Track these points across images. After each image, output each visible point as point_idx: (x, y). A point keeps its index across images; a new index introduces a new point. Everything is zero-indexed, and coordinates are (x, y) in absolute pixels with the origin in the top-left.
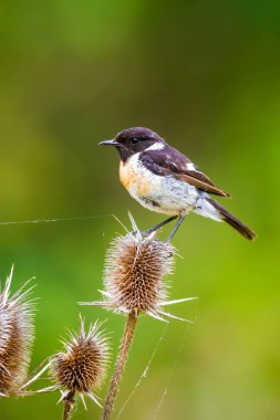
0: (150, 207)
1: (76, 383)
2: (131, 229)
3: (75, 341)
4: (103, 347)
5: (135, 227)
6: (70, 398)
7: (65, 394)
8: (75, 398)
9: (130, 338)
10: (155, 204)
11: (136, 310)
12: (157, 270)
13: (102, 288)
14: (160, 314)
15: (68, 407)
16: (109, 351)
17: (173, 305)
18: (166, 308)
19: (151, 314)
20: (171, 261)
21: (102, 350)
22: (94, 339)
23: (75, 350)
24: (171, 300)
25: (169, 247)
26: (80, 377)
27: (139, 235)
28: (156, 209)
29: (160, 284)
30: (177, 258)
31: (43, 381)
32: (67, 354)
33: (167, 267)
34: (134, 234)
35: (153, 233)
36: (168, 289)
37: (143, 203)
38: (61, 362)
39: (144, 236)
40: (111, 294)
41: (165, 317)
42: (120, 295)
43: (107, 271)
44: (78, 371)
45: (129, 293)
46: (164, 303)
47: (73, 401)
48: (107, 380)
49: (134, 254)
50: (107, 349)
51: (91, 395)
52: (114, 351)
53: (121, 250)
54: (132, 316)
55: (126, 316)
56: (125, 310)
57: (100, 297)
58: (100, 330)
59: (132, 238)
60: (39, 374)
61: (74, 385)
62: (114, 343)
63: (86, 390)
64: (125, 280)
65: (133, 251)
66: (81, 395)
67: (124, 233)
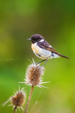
0: (38, 56)
1: (17, 104)
3: (17, 93)
5: (34, 62)
7: (14, 107)
8: (17, 108)
9: (32, 92)
11: (34, 85)
12: (40, 74)
13: (25, 78)
14: (40, 86)
16: (26, 95)
17: (44, 84)
18: (42, 84)
19: (38, 86)
20: (43, 72)
21: (24, 95)
22: (23, 92)
23: (17, 95)
24: (43, 82)
25: (43, 68)
26: (18, 102)
27: (35, 64)
28: (40, 57)
29: (40, 78)
30: (45, 71)
31: (9, 103)
32: (15, 96)
33: (42, 73)
35: (39, 64)
36: (42, 79)
38: (13, 98)
39: (36, 65)
40: (27, 80)
42: (30, 80)
43: (26, 74)
45: (32, 80)
46: (41, 83)
47: (16, 109)
48: (26, 103)
49: (34, 70)
51: (21, 107)
52: (28, 96)
53: (30, 68)
54: (33, 86)
55: (31, 86)
57: (24, 81)
58: (24, 90)
59: (33, 65)
60: (8, 101)
62: (28, 93)
63: (20, 106)
64: (31, 77)
65: (33, 69)
66: (18, 107)
67: (31, 64)
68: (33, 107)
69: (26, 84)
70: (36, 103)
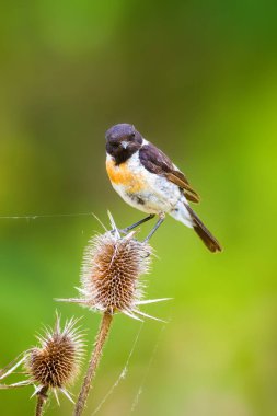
1: (50, 378)
2: (110, 228)
3: (50, 337)
4: (77, 344)
5: (114, 226)
6: (43, 393)
7: (38, 389)
8: (48, 393)
9: (105, 335)
10: (141, 201)
11: (112, 308)
12: (134, 270)
13: (79, 285)
14: (136, 313)
15: (41, 402)
16: (84, 348)
17: (149, 304)
18: (142, 307)
19: (126, 312)
20: (148, 261)
21: (76, 347)
22: (70, 336)
23: (50, 345)
24: (145, 299)
25: (146, 248)
26: (54, 372)
27: (117, 233)
29: (137, 283)
30: (155, 260)
31: (18, 376)
32: (42, 349)
33: (144, 267)
34: (113, 232)
35: (132, 233)
36: (144, 289)
38: (36, 357)
39: (122, 235)
40: (87, 291)
41: (141, 316)
42: (96, 293)
43: (85, 269)
44: (52, 366)
45: (106, 291)
46: (139, 303)
47: (46, 396)
48: (80, 377)
49: (112, 253)
50: (81, 345)
51: (64, 391)
52: (89, 349)
53: (99, 248)
54: (108, 314)
55: (102, 314)
56: (100, 308)
57: (77, 294)
58: (75, 327)
59: (111, 237)
60: (14, 368)
61: (48, 380)
62: (89, 339)
63: (59, 385)
64: (102, 278)
65: (111, 250)
66: (54, 391)
67: (103, 232)
68: (111, 392)
69: (84, 306)
70: (123, 374)
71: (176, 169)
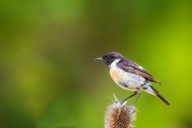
10: (126, 86)
12: (129, 119)
20: (135, 114)
29: (131, 125)
33: (133, 117)
34: (116, 103)
35: (126, 102)
37: (120, 86)
43: (106, 121)
49: (118, 112)
53: (112, 111)
64: (114, 125)
67: (112, 103)
71: (141, 68)
